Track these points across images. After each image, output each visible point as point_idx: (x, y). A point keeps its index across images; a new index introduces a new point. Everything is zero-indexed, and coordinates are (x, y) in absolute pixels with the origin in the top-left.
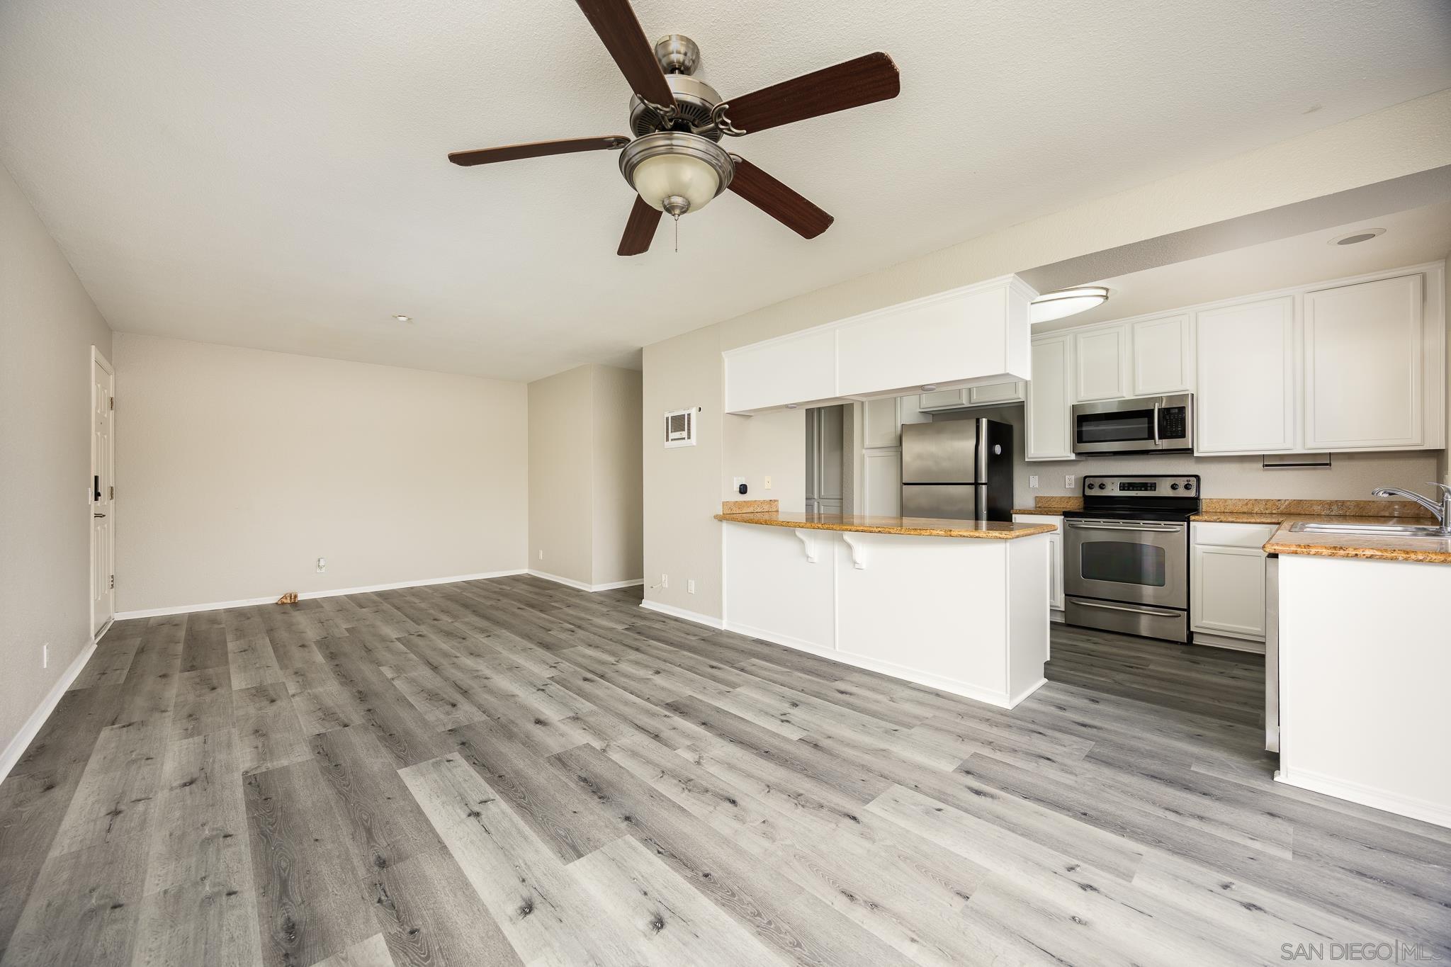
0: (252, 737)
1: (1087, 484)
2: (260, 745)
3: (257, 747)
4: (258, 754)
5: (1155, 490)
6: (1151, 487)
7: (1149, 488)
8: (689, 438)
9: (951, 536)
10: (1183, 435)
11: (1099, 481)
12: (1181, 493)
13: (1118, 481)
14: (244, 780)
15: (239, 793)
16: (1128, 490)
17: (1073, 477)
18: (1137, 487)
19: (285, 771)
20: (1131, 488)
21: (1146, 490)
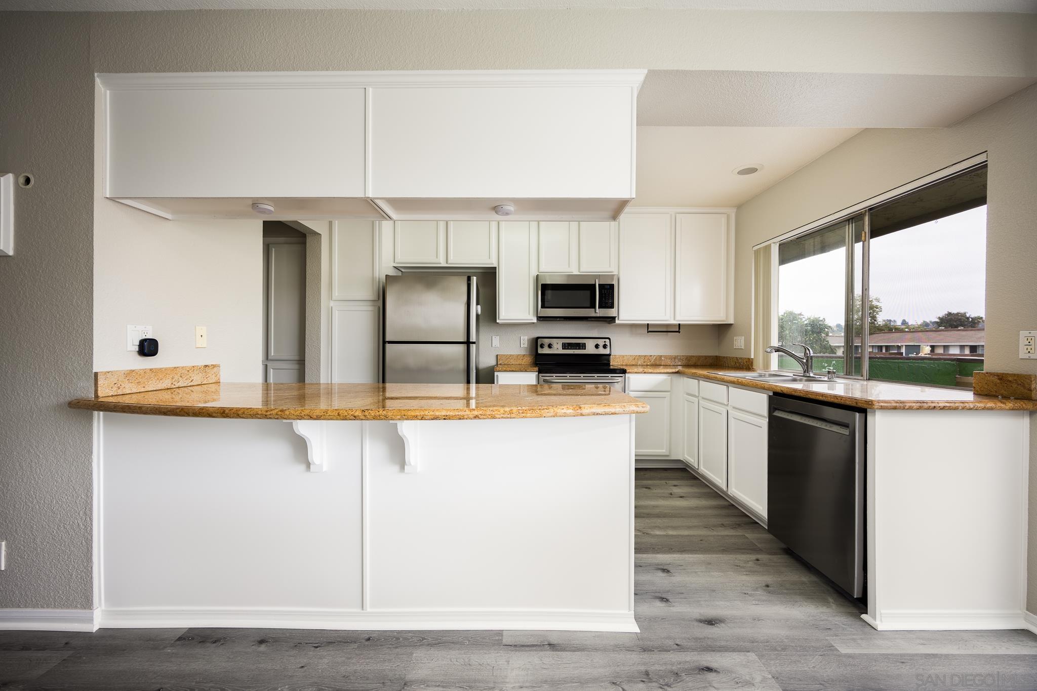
1: (539, 344)
5: (585, 349)
6: (582, 346)
7: (581, 347)
9: (582, 415)
10: (612, 307)
11: (547, 341)
12: (601, 351)
13: (561, 341)
16: (568, 349)
17: (526, 338)
18: (573, 346)
20: (570, 347)
21: (579, 349)
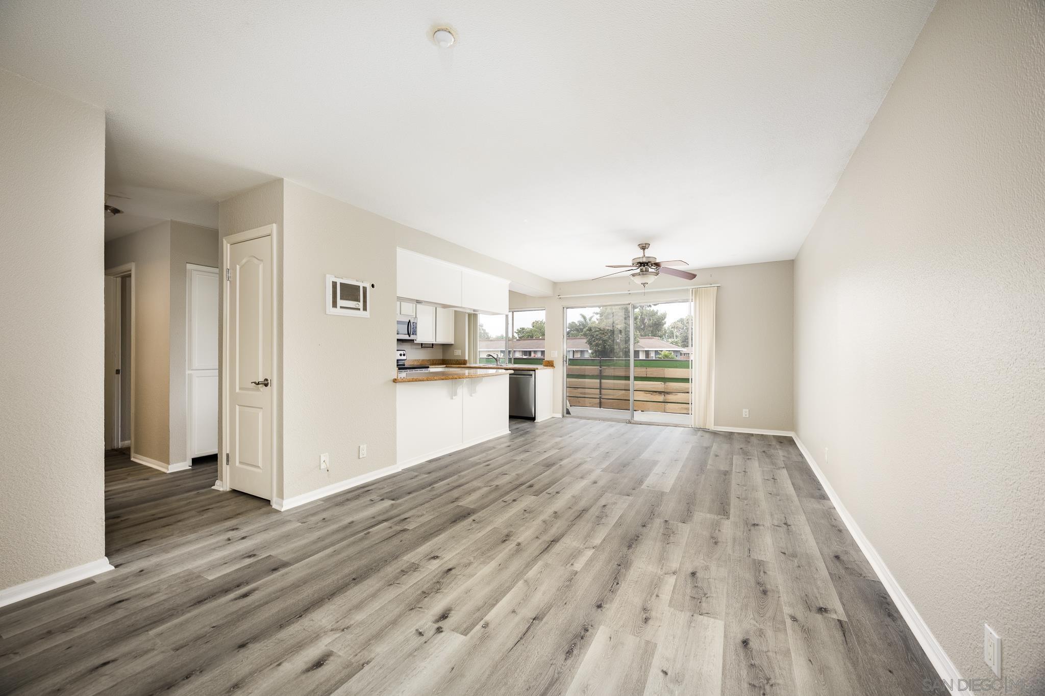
0: (720, 540)
2: (717, 531)
3: (719, 531)
4: (719, 526)
8: (365, 309)
14: (729, 515)
15: (732, 511)
19: (710, 511)
